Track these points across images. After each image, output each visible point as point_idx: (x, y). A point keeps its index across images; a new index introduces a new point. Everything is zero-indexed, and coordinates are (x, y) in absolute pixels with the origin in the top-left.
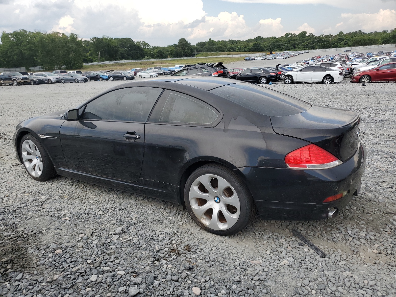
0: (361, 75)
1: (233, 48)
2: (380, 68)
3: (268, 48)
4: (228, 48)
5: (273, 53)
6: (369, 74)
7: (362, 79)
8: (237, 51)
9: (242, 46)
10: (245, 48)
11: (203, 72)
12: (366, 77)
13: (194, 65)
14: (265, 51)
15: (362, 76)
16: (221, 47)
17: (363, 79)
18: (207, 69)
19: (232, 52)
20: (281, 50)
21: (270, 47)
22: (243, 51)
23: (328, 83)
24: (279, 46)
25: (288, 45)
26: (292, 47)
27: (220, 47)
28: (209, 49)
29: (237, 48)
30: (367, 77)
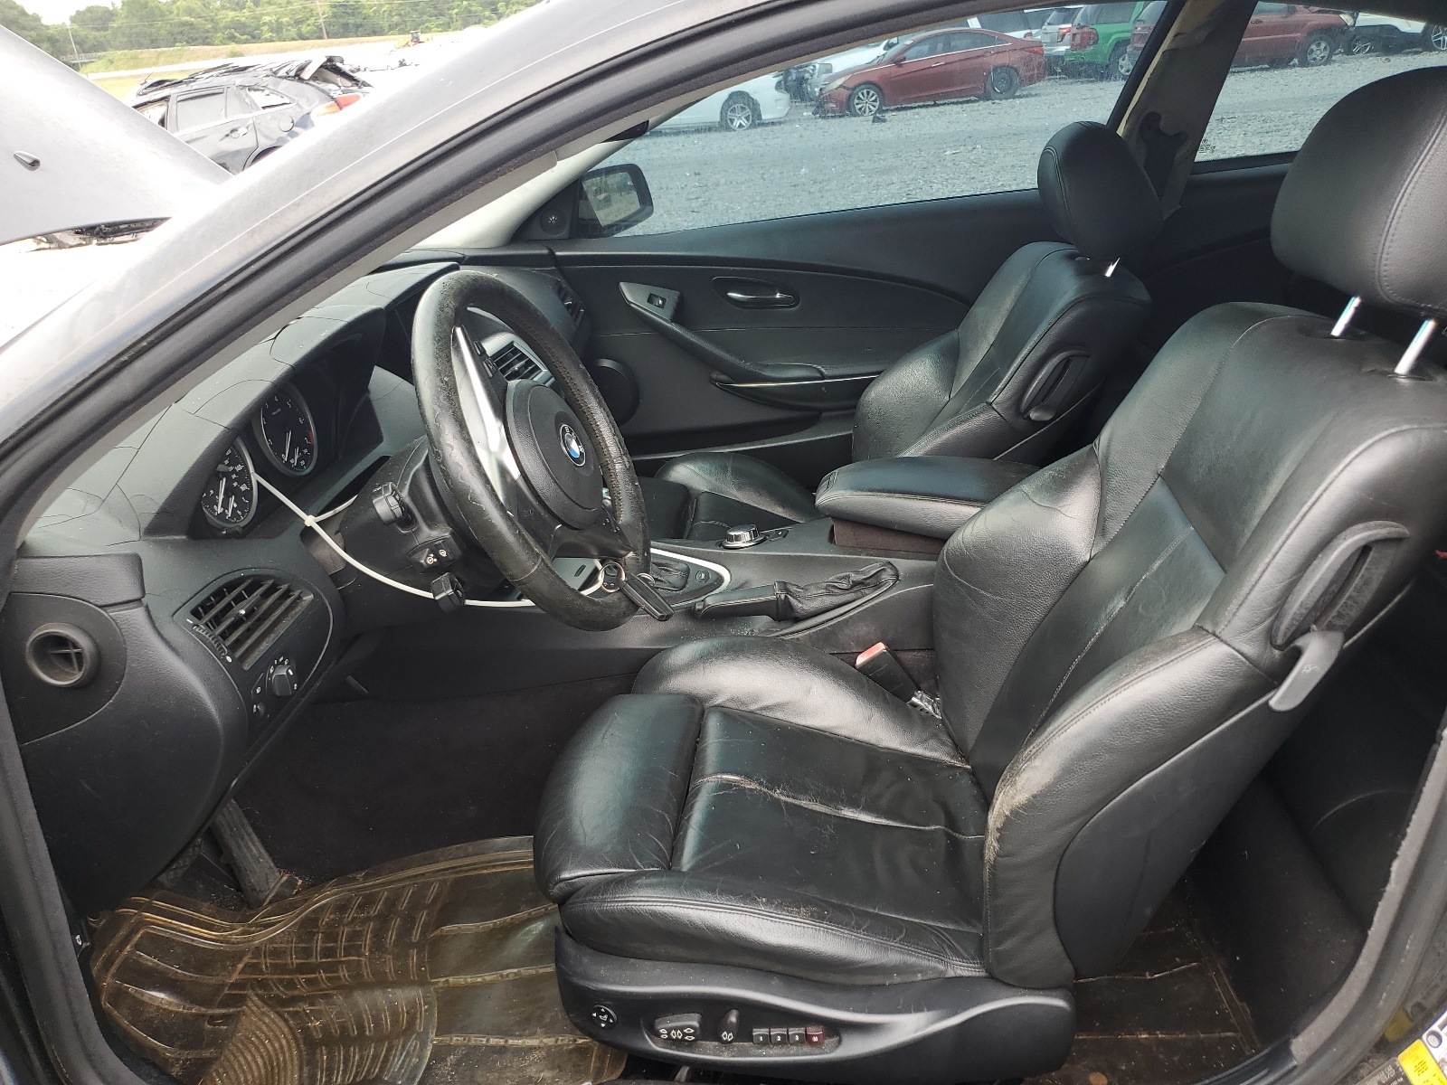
0: (851, 86)
1: (244, 25)
2: (906, 54)
3: (396, 19)
4: (226, 28)
5: (422, 37)
6: (874, 79)
7: (856, 101)
8: (267, 40)
9: (285, 15)
10: (298, 22)
11: (258, 109)
12: (868, 93)
13: (192, 78)
14: (386, 34)
15: (854, 89)
16: (192, 24)
17: (859, 98)
18: (274, 92)
19: (246, 42)
20: (447, 27)
21: (400, 15)
22: (293, 39)
23: (741, 125)
24: (436, 12)
25: (471, 6)
26: (487, 13)
27: (185, 24)
28: (138, 34)
29: (265, 24)
30: (872, 92)
